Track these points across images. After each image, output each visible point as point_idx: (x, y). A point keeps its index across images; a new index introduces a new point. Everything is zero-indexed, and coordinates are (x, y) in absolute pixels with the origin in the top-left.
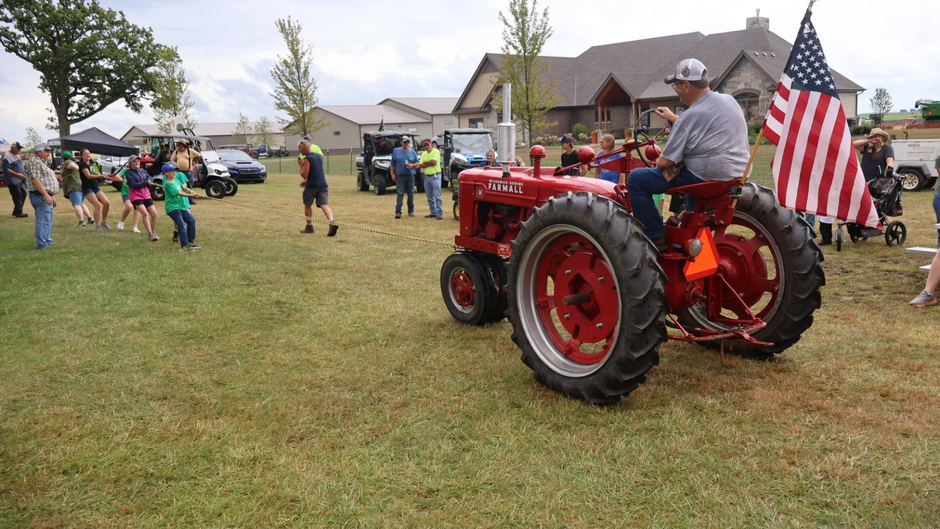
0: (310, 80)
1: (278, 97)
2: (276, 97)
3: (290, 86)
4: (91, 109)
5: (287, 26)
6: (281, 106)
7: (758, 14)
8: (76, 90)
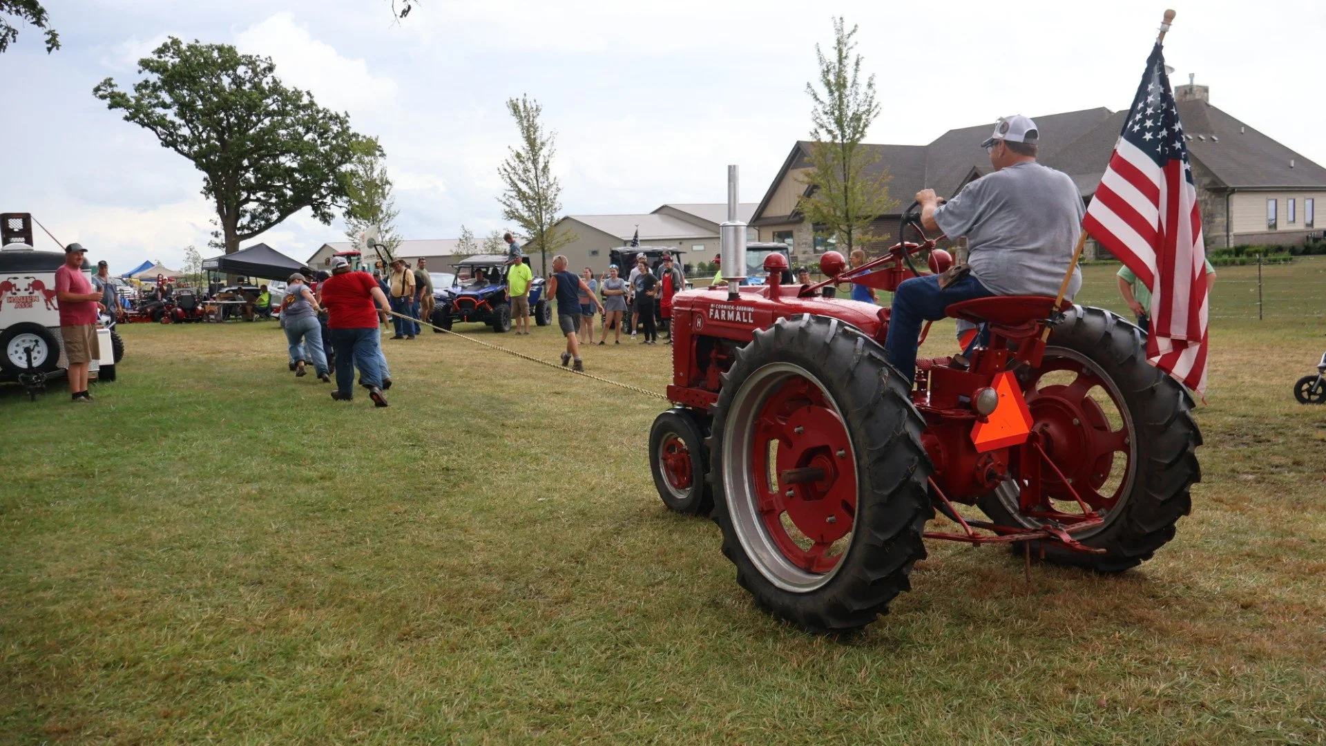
0: (551, 180)
1: (508, 203)
2: (505, 203)
3: (524, 187)
4: (267, 220)
5: (521, 107)
6: (512, 215)
7: (1192, 81)
8: (249, 195)
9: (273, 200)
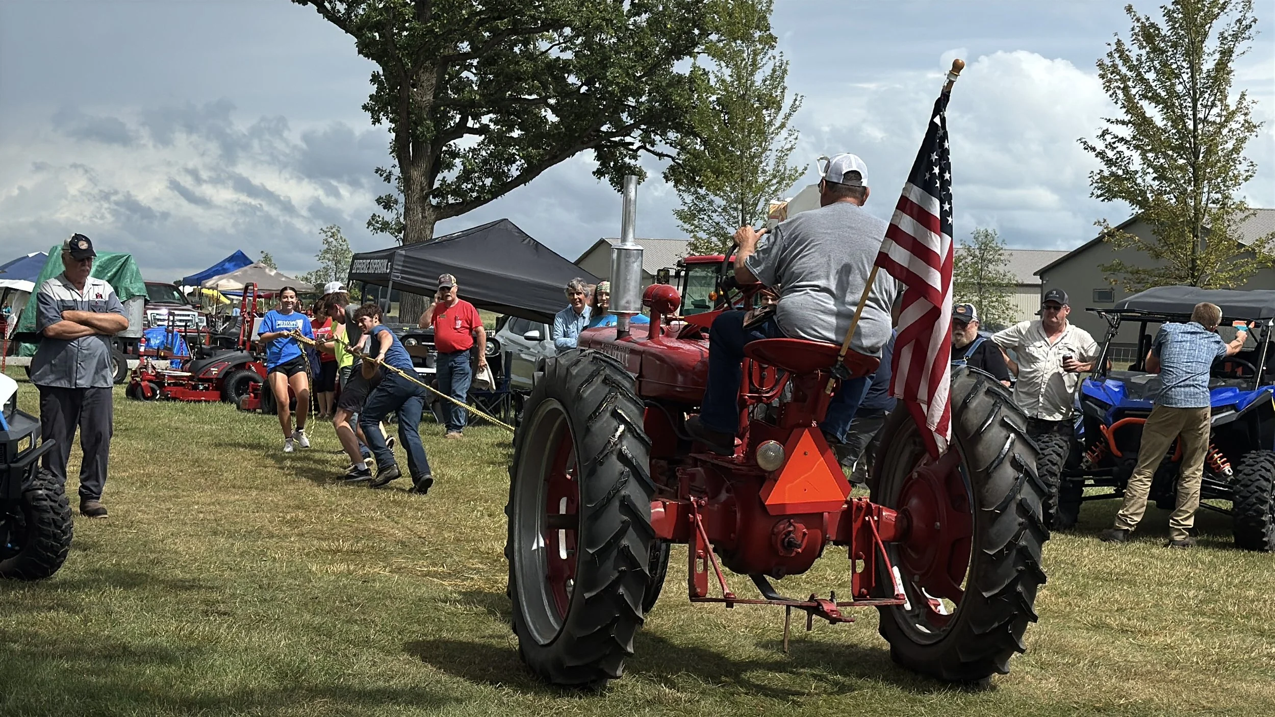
0: (1232, 101)
1: (1110, 154)
2: (1101, 155)
4: (499, 176)
6: (1114, 186)
8: (464, 120)
9: (516, 134)
